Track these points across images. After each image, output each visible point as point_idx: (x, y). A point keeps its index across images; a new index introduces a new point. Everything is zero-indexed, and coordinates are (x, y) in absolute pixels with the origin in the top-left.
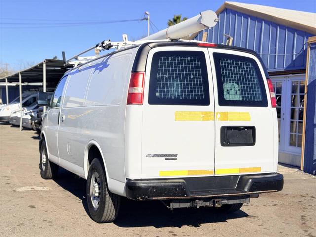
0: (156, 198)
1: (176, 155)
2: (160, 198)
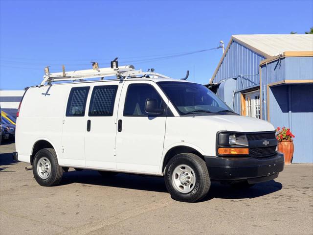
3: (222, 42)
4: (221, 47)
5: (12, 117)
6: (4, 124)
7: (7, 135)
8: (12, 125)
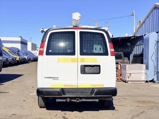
0: (47, 96)
1: (58, 78)
2: (49, 96)
3: (134, 12)
4: (133, 15)
5: (11, 52)
6: (6, 55)
7: (8, 62)
8: (11, 57)
